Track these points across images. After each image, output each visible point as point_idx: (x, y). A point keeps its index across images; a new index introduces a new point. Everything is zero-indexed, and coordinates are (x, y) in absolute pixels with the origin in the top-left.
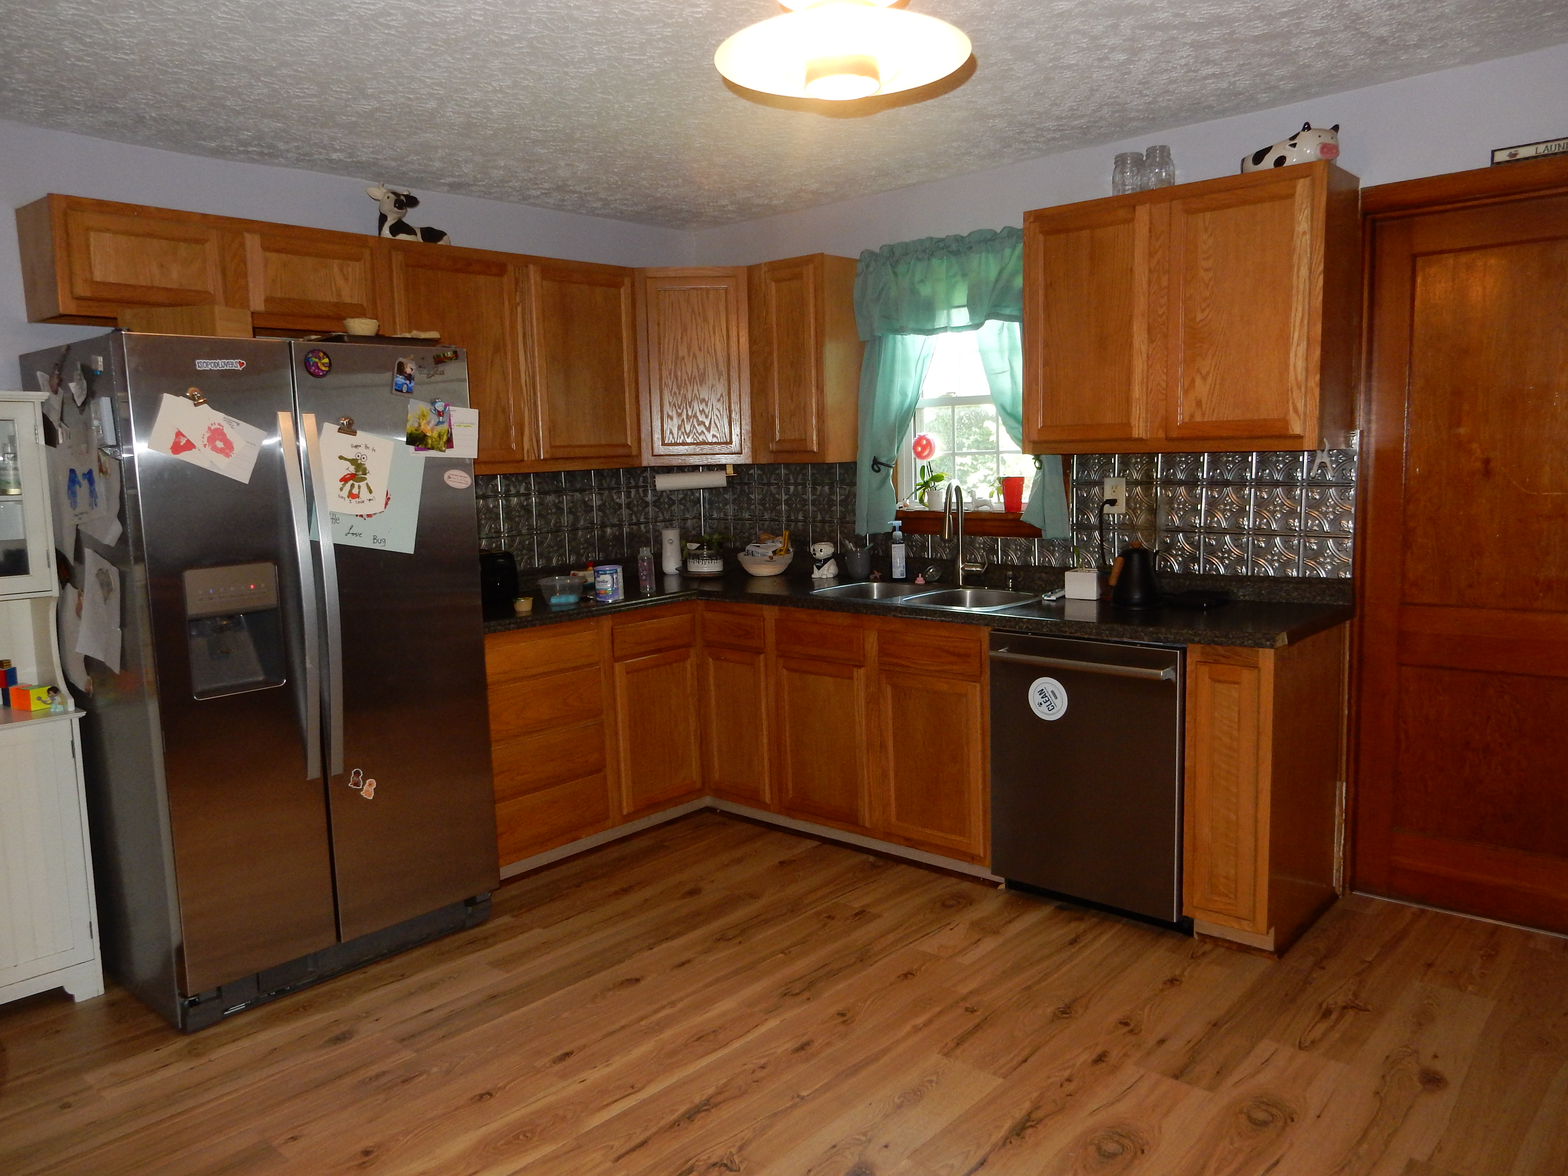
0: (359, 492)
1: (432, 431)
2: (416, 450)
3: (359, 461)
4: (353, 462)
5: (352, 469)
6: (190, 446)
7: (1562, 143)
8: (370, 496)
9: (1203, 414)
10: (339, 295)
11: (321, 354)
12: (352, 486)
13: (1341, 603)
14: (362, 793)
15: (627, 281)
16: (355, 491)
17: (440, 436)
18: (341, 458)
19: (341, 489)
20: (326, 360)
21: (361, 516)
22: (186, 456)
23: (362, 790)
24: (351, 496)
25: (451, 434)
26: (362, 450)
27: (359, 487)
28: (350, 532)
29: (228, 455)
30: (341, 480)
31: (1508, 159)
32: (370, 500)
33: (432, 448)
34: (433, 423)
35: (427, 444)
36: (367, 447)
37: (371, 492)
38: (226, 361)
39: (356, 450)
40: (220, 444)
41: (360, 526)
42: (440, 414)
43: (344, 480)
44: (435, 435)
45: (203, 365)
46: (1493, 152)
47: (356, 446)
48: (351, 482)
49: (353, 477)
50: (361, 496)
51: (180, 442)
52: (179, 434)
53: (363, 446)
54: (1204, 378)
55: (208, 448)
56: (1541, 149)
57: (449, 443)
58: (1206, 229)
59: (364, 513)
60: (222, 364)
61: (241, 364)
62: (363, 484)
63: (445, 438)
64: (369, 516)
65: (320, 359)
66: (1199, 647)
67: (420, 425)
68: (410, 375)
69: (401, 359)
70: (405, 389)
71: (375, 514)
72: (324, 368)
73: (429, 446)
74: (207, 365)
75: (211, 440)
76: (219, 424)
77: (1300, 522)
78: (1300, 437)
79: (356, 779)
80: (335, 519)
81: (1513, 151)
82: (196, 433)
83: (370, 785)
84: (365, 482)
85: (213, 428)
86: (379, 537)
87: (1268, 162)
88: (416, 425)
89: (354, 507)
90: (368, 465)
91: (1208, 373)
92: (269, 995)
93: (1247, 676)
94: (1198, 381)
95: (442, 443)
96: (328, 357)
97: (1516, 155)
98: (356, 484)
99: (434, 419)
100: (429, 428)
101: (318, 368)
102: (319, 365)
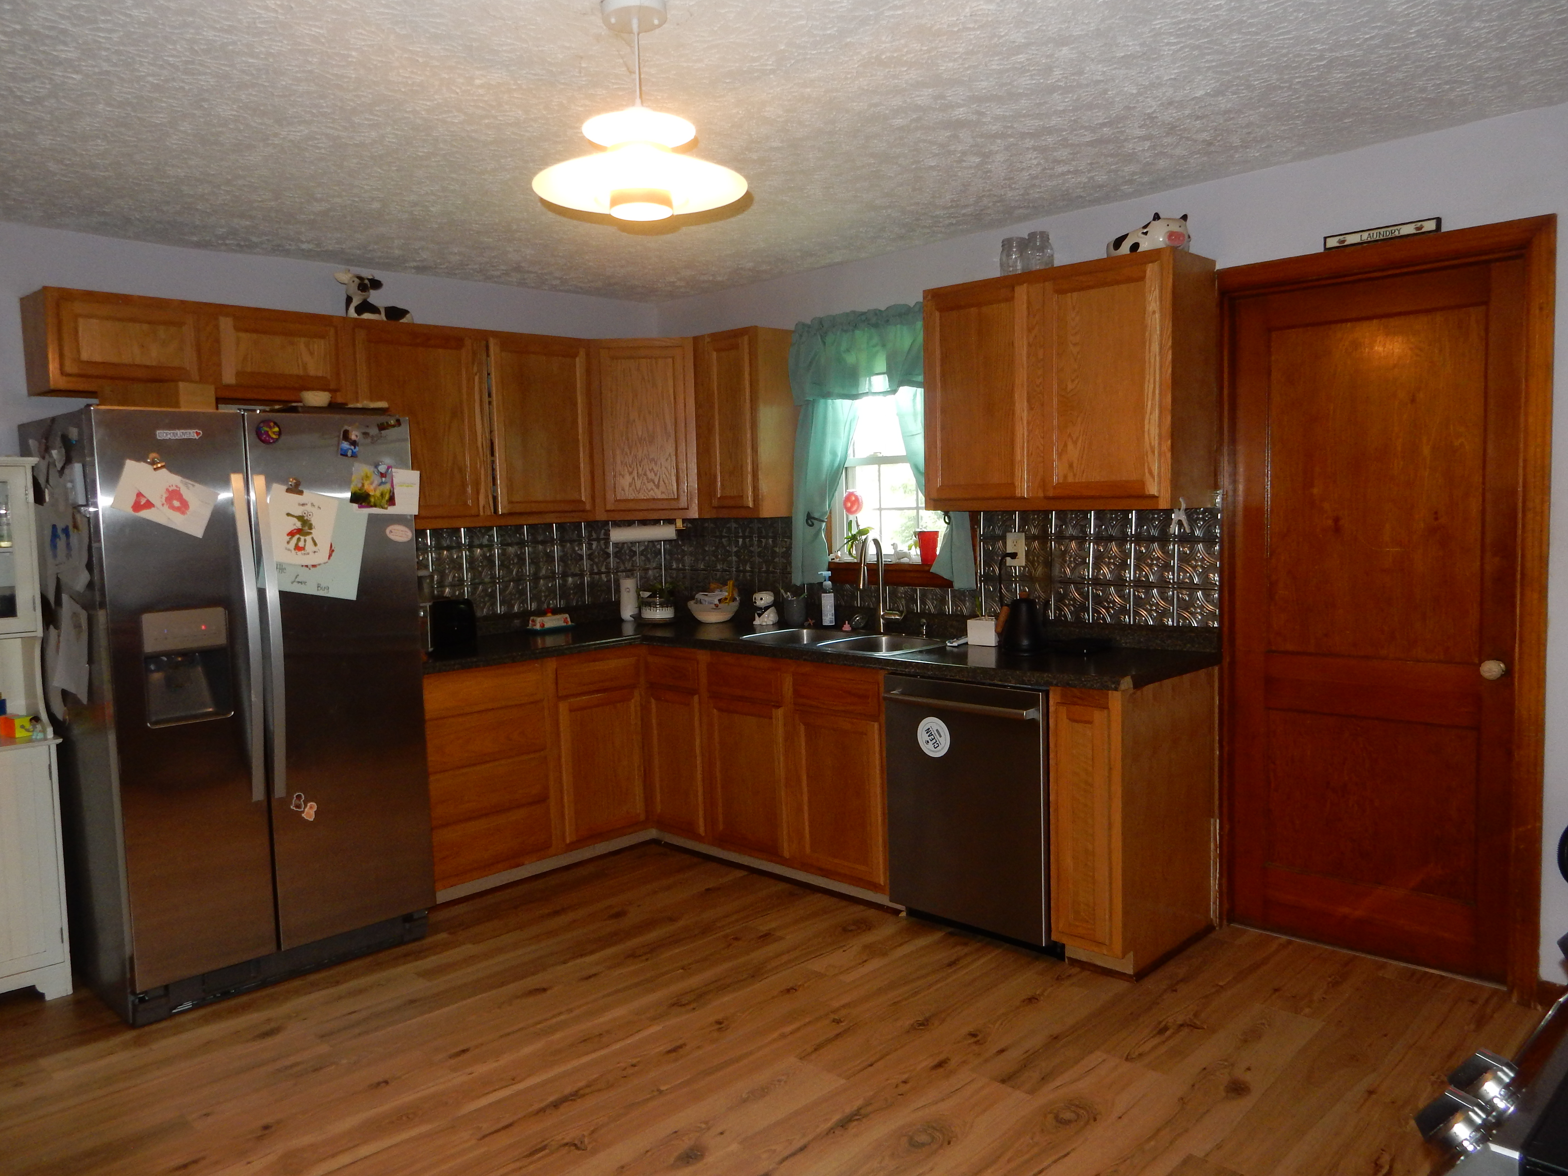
0: (305, 545)
1: (375, 490)
2: (359, 507)
3: (306, 518)
4: (300, 518)
5: (299, 525)
6: (149, 505)
7: (1382, 231)
8: (315, 549)
9: (1075, 475)
10: (305, 368)
11: (272, 424)
12: (299, 539)
13: (1208, 650)
14: (303, 815)
15: (582, 352)
16: (301, 544)
17: (382, 495)
18: (288, 514)
19: (288, 543)
20: (276, 429)
21: (307, 566)
22: (145, 514)
23: (303, 812)
24: (298, 548)
25: (393, 493)
26: (308, 508)
27: (305, 541)
28: (296, 581)
29: (183, 513)
30: (288, 535)
31: (1338, 245)
32: (315, 552)
33: (375, 506)
34: (376, 483)
35: (370, 502)
36: (313, 505)
37: (315, 544)
38: (184, 431)
39: (302, 508)
40: (176, 503)
41: (304, 574)
42: (383, 475)
43: (291, 534)
44: (378, 494)
45: (162, 434)
46: (1325, 238)
47: (303, 505)
48: (297, 536)
49: (299, 531)
50: (306, 548)
51: (140, 502)
52: (139, 495)
53: (309, 505)
54: (1075, 443)
55: (166, 507)
56: (1365, 236)
57: (392, 501)
58: (1074, 308)
59: (310, 563)
60: (180, 434)
61: (198, 434)
62: (308, 538)
63: (387, 497)
64: (314, 566)
65: (270, 428)
66: (1059, 689)
67: (363, 485)
68: (355, 441)
69: (346, 427)
70: (349, 453)
71: (319, 565)
72: (274, 436)
73: (372, 504)
74: (167, 435)
75: (169, 500)
76: (176, 486)
77: (1173, 575)
78: (1154, 497)
79: (298, 802)
80: (281, 568)
81: (1341, 237)
82: (156, 495)
83: (311, 807)
84: (310, 536)
85: (170, 489)
86: (323, 585)
87: (1125, 248)
88: (360, 485)
89: (299, 559)
90: (314, 521)
91: (1078, 438)
92: (215, 996)
93: (1098, 716)
94: (1070, 446)
95: (384, 501)
96: (278, 427)
97: (1344, 241)
98: (302, 538)
99: (377, 480)
100: (372, 487)
101: (269, 436)
102: (270, 433)
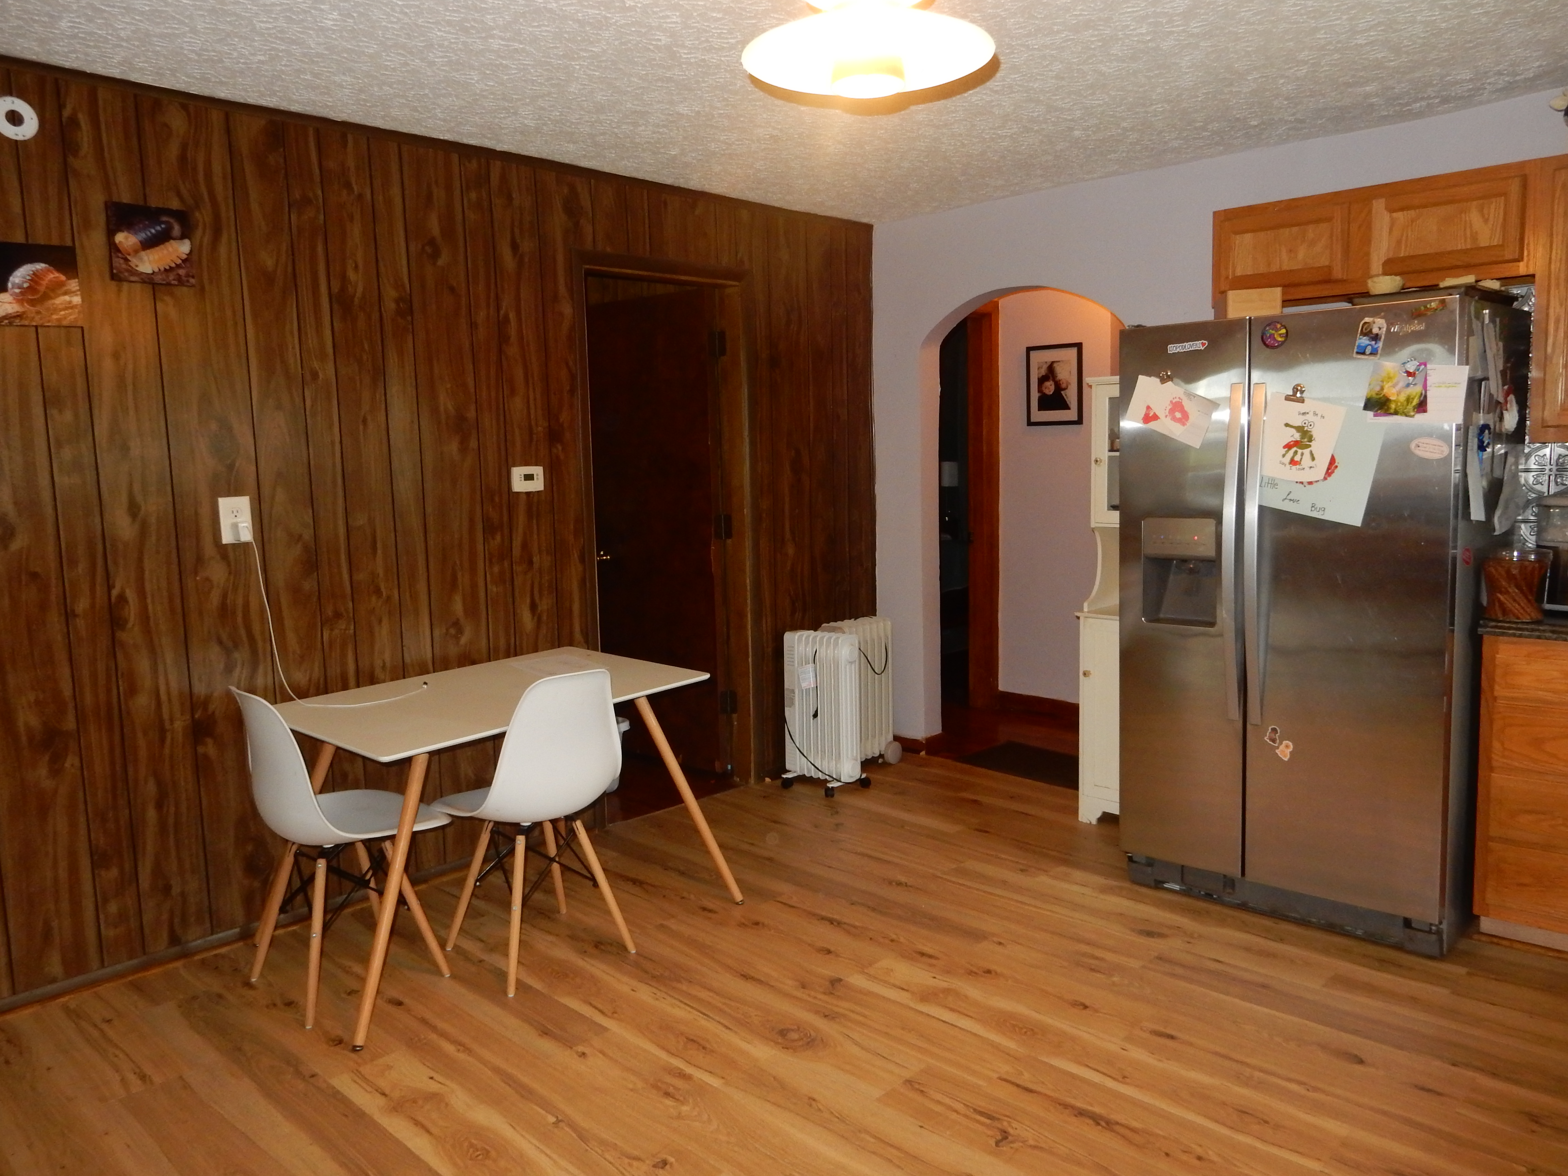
0: (1301, 459)
1: (1399, 394)
2: (1375, 416)
3: (1306, 429)
4: (1299, 429)
5: (1297, 436)
6: (1155, 417)
8: (1312, 464)
10: (1474, 237)
11: (1279, 326)
12: (1296, 452)
14: (1277, 751)
16: (1297, 458)
17: (1409, 400)
18: (1287, 425)
19: (1284, 456)
20: (1283, 331)
21: (1302, 483)
22: (1153, 425)
23: (1278, 748)
24: (1293, 462)
25: (1426, 397)
26: (1310, 417)
27: (1302, 454)
28: (1288, 498)
29: (1184, 424)
30: (1284, 447)
32: (1311, 467)
33: (1396, 413)
34: (1401, 384)
35: (1389, 408)
36: (1315, 414)
37: (1313, 459)
38: (1191, 343)
39: (1303, 418)
40: (1178, 415)
41: (1299, 492)
42: (1409, 374)
43: (1288, 447)
44: (1402, 398)
45: (1173, 349)
47: (1304, 414)
48: (1295, 449)
49: (1296, 444)
50: (1302, 463)
51: (1149, 414)
52: (1148, 408)
53: (1311, 413)
55: (1169, 418)
57: (1422, 406)
59: (1306, 480)
60: (1188, 346)
61: (1203, 344)
62: (1307, 452)
63: (1415, 402)
64: (1310, 483)
65: (1277, 330)
67: (1382, 389)
68: (1377, 335)
69: (1367, 320)
70: (1368, 351)
71: (1316, 481)
72: (1280, 339)
73: (1392, 411)
74: (1176, 348)
75: (1172, 411)
76: (1179, 398)
79: (1273, 735)
80: (1273, 483)
82: (1161, 408)
83: (1287, 747)
84: (1309, 449)
85: (1174, 401)
86: (1318, 506)
88: (1378, 388)
89: (1294, 474)
90: (1315, 433)
95: (1410, 407)
96: (1285, 328)
98: (1300, 451)
99: (1404, 379)
100: (1394, 391)
101: (1275, 339)
102: (1276, 336)
